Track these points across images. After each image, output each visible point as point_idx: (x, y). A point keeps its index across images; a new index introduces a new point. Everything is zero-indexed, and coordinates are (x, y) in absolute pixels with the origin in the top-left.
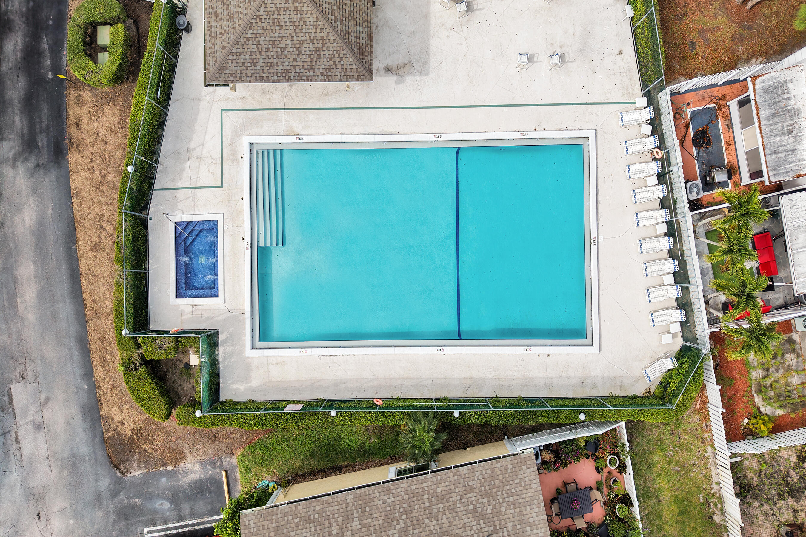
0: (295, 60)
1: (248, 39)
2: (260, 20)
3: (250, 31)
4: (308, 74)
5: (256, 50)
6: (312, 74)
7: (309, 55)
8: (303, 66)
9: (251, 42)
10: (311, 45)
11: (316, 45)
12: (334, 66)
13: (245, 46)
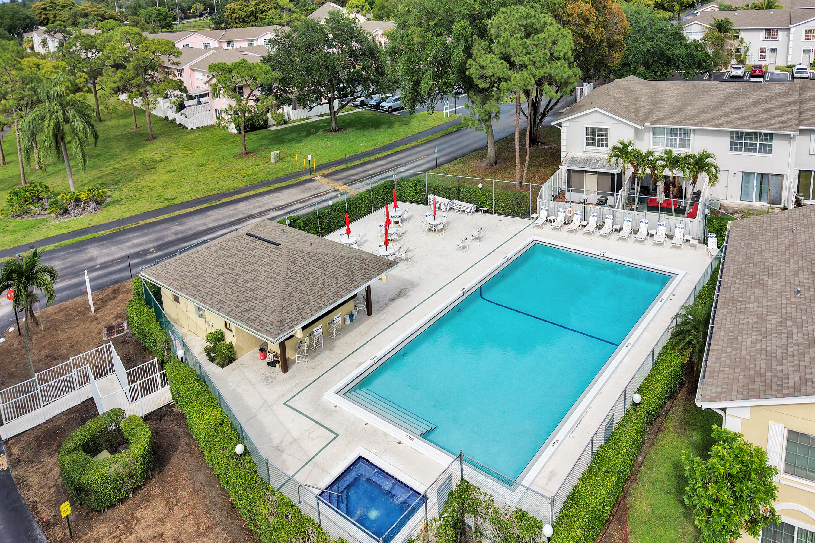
0: (337, 283)
1: (291, 293)
2: (293, 278)
3: (290, 288)
4: (353, 285)
5: (303, 295)
6: (356, 283)
7: (345, 276)
8: (346, 283)
9: (294, 294)
10: (341, 270)
11: (345, 268)
12: (367, 271)
13: (292, 298)
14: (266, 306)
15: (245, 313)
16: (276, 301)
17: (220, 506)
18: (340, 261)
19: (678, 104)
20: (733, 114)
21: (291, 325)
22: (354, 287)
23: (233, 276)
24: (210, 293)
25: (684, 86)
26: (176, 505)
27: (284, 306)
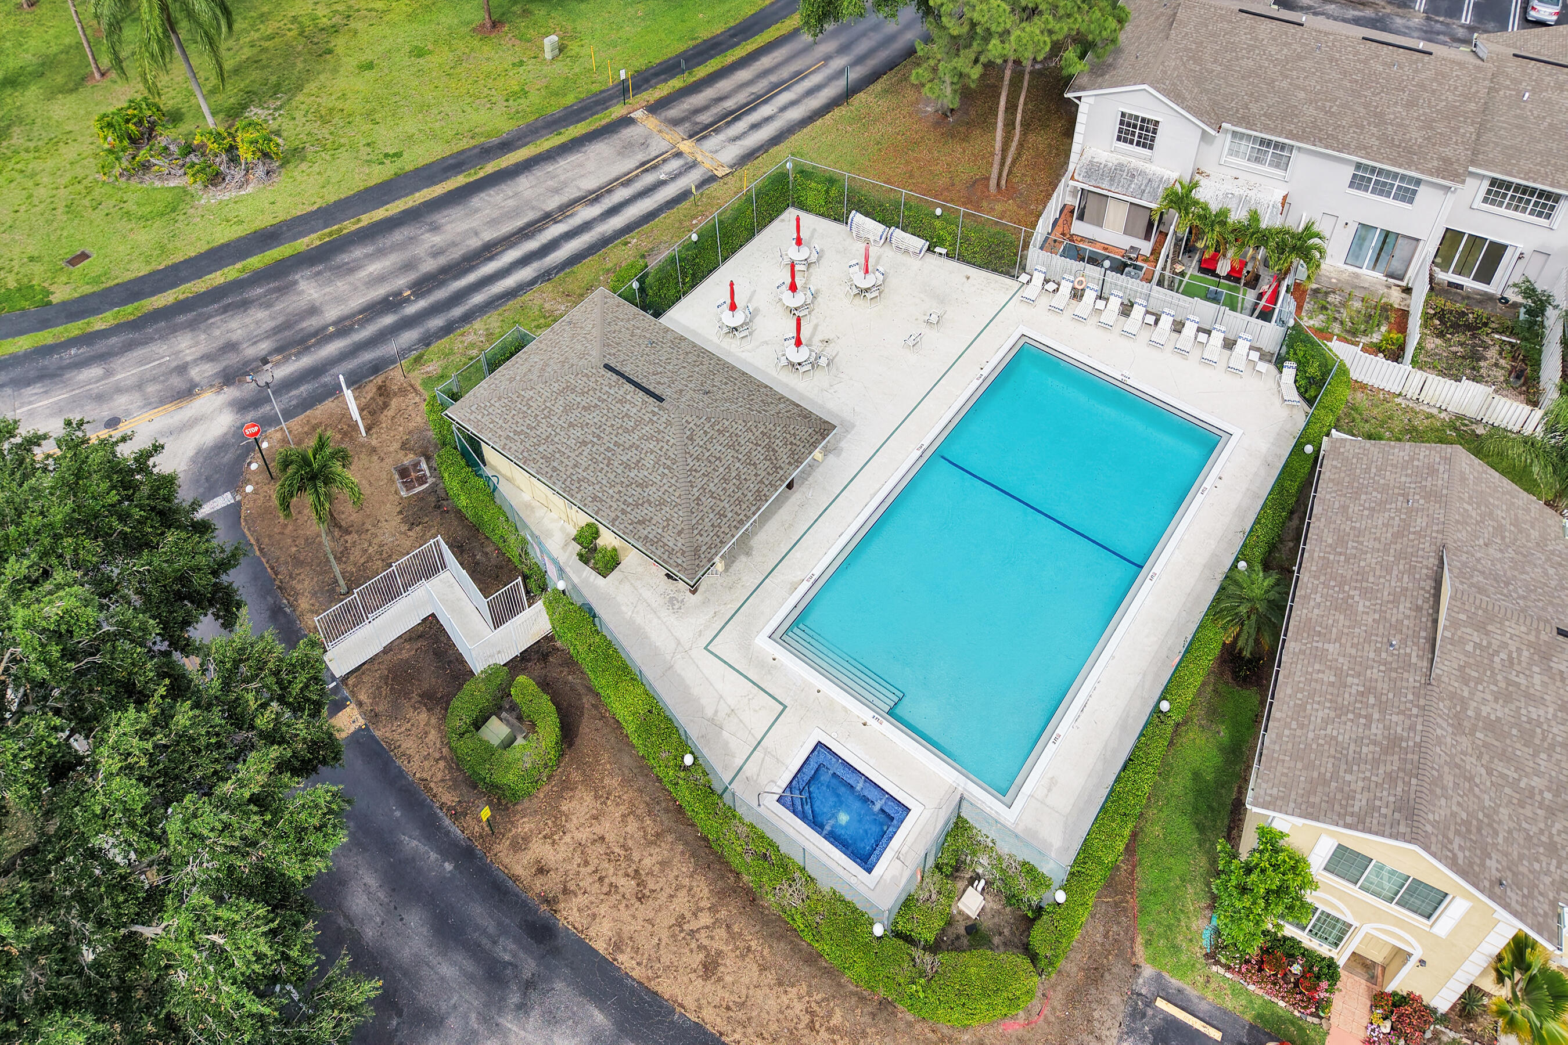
0: (756, 475)
1: (698, 499)
2: (695, 470)
3: (695, 489)
5: (714, 501)
6: (782, 473)
7: (765, 459)
8: (768, 473)
9: (703, 499)
10: (759, 448)
11: (763, 445)
12: (794, 447)
13: (701, 508)
14: (667, 520)
15: (640, 527)
16: (680, 513)
17: (664, 805)
18: (754, 430)
19: (1285, 84)
20: (1369, 124)
21: (709, 556)
22: (780, 479)
23: (602, 450)
24: (574, 478)
25: (1301, 38)
26: (608, 798)
27: (694, 522)
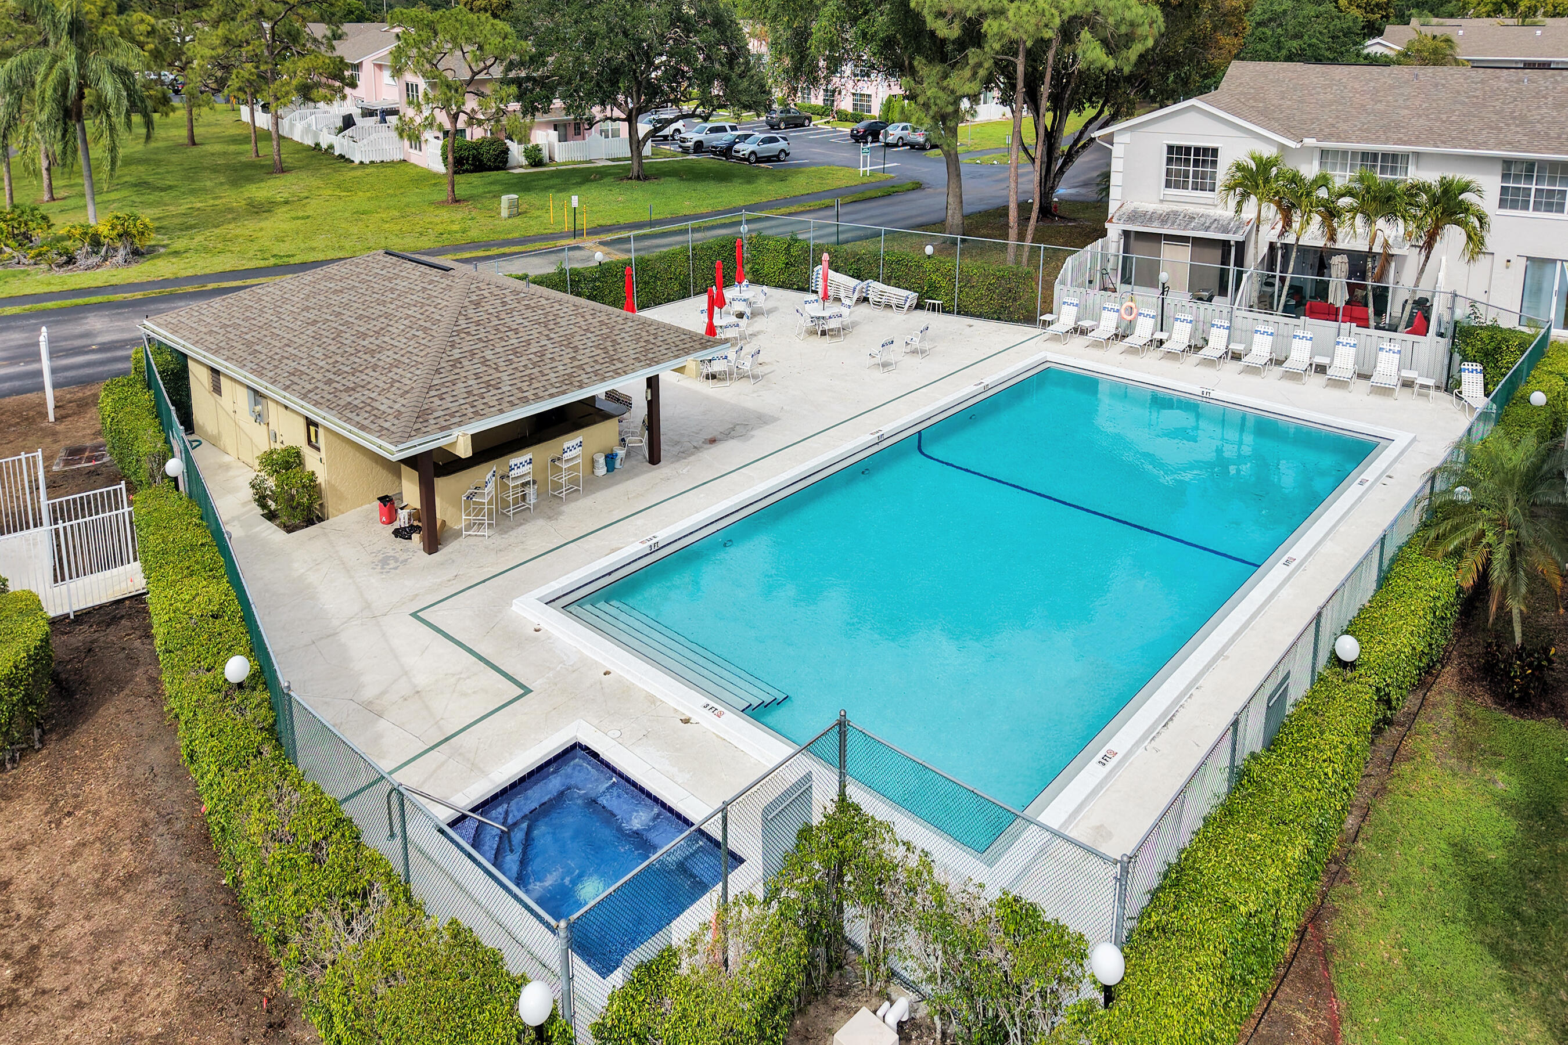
0: (573, 359)
1: (457, 361)
2: (468, 333)
3: (457, 351)
4: (614, 368)
5: (485, 368)
7: (596, 347)
8: (595, 361)
9: (465, 362)
10: (589, 335)
11: (599, 333)
12: (651, 346)
13: (457, 371)
14: (394, 381)
15: (343, 395)
16: (418, 372)
19: (1379, 106)
20: (1508, 125)
21: (445, 424)
26: (71, 814)
27: (435, 382)
